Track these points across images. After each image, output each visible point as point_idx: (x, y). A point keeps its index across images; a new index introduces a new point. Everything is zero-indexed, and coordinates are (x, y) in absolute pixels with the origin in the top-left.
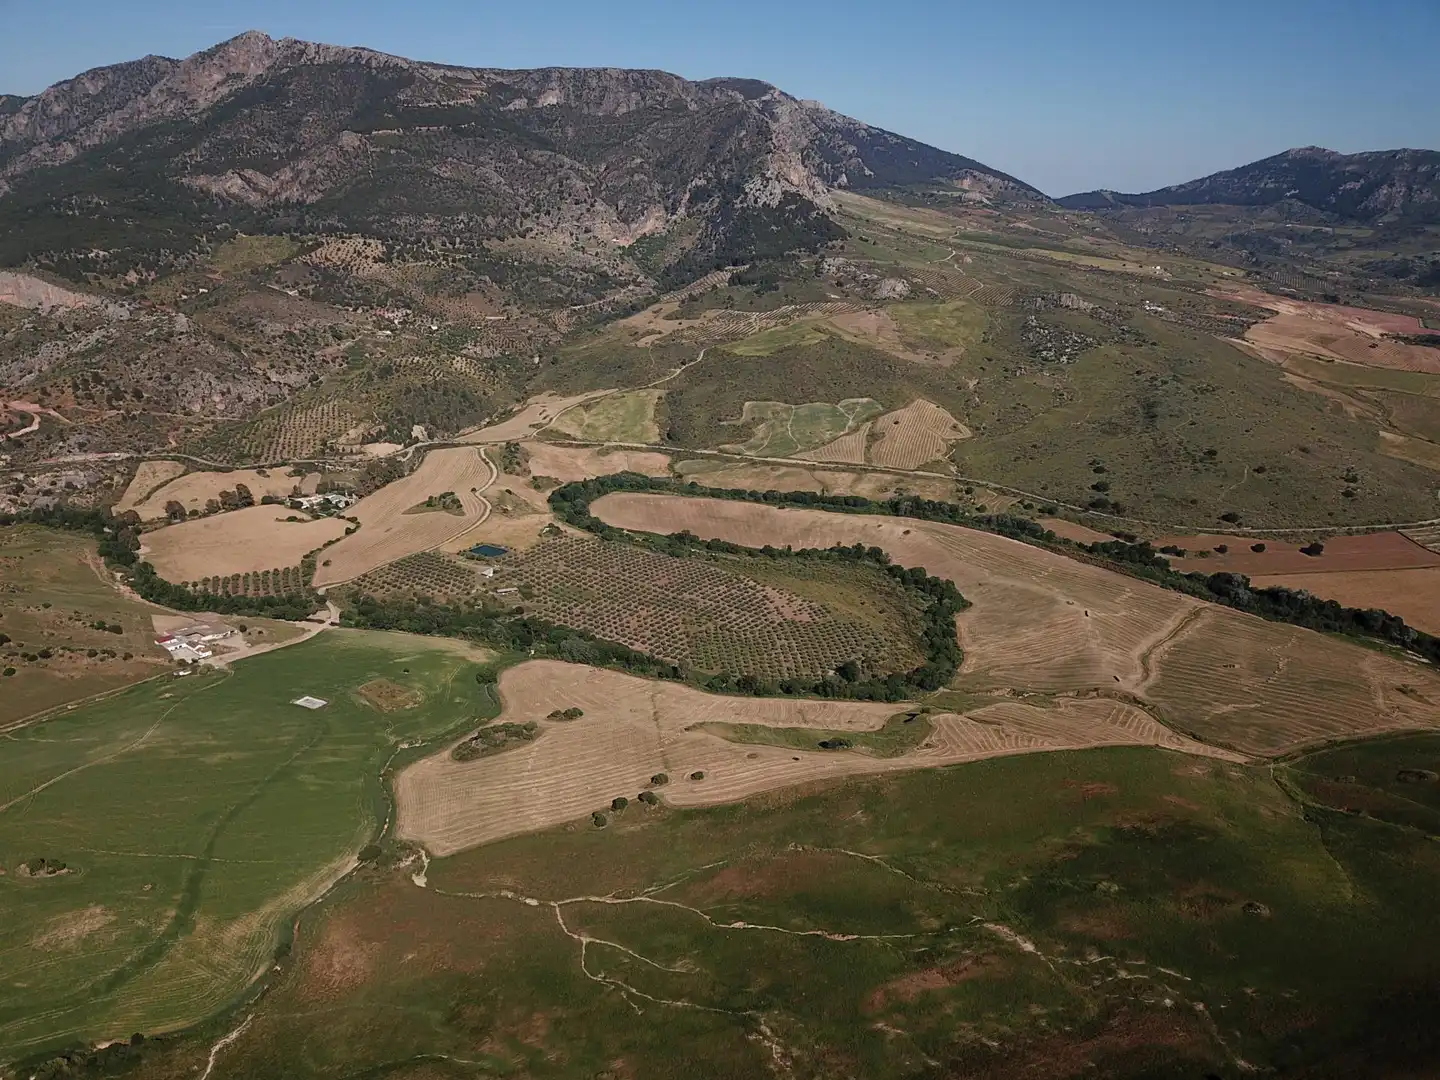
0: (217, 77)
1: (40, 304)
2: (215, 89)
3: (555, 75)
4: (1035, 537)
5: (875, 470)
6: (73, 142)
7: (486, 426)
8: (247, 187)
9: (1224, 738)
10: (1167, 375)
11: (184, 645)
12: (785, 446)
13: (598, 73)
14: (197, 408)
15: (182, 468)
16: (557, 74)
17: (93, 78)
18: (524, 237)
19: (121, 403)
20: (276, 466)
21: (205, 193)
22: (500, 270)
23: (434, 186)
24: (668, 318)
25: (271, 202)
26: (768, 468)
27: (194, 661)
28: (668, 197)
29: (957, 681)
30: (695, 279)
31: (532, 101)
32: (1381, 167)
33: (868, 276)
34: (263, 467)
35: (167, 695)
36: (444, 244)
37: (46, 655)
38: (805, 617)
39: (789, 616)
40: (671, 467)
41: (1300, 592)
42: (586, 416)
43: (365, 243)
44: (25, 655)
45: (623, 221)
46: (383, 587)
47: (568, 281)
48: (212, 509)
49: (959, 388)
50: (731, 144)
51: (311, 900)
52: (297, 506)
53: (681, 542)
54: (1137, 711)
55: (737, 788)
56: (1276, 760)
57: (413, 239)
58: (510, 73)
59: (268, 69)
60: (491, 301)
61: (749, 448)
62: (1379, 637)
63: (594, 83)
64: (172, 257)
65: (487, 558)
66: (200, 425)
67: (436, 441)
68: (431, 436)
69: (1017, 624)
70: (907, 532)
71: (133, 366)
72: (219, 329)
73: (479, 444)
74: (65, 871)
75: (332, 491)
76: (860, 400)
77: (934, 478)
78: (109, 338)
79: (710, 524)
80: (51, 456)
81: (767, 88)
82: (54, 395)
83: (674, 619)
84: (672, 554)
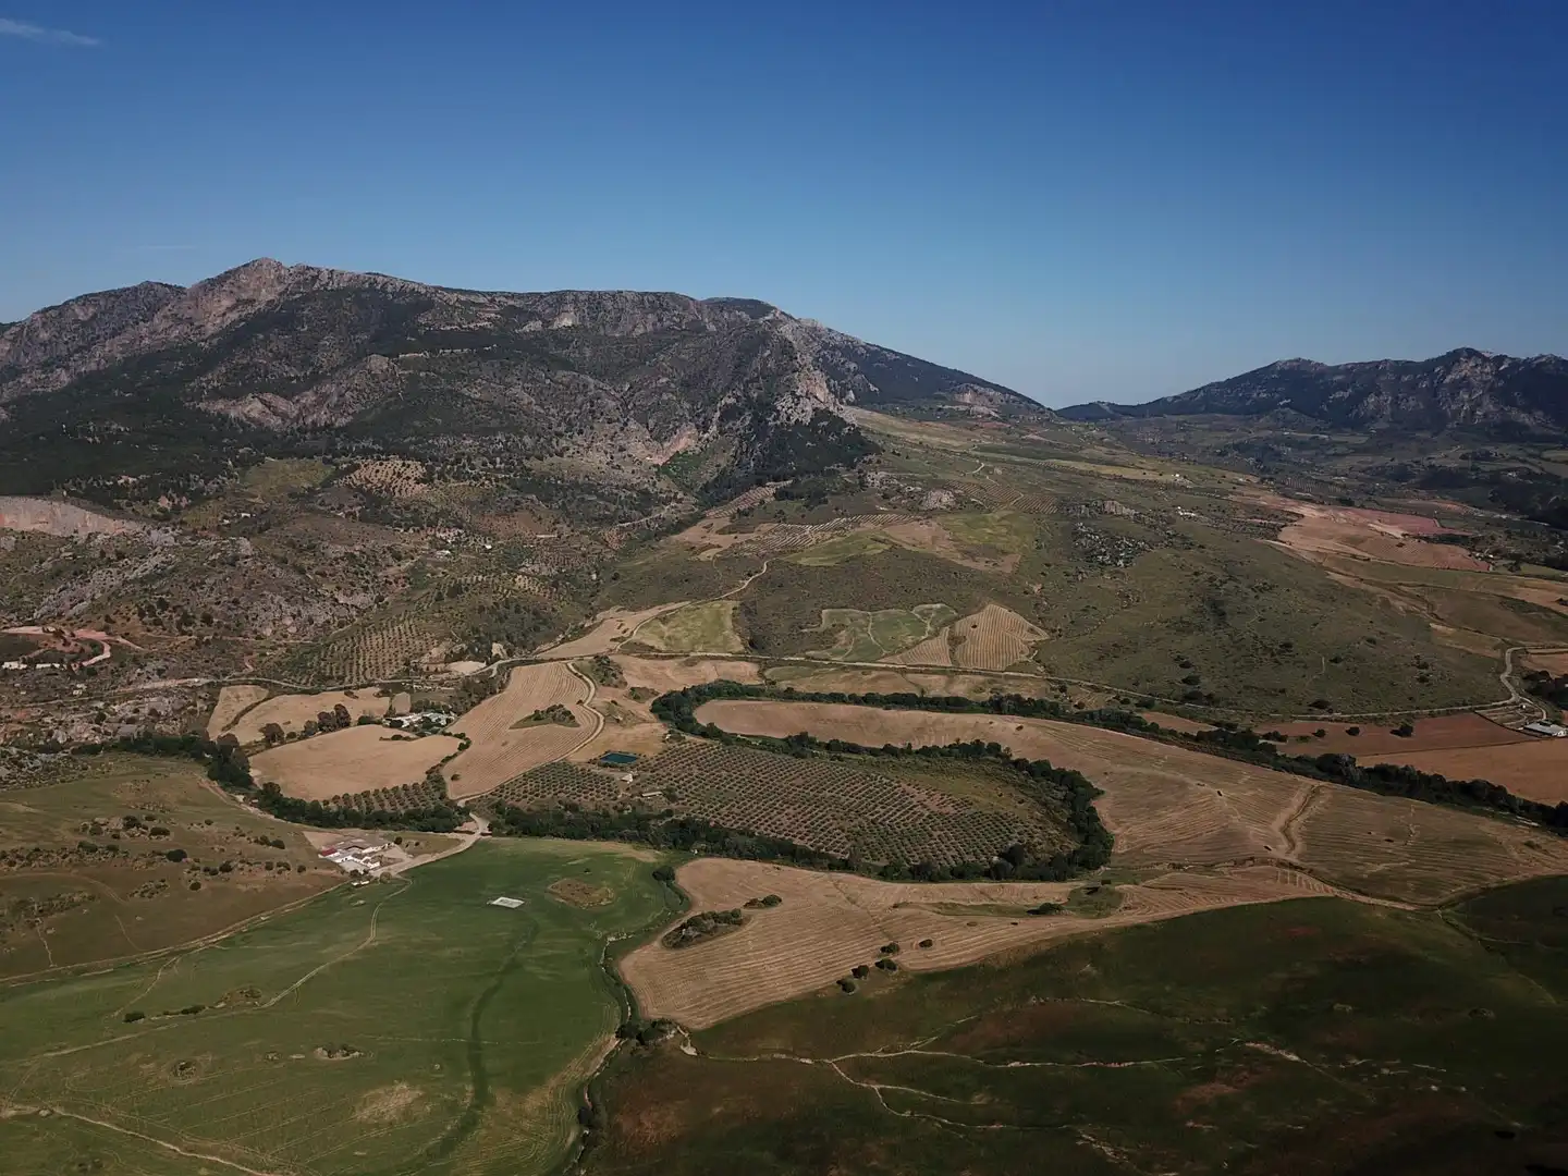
0: (226, 303)
1: (76, 532)
2: (224, 314)
3: (569, 298)
4: (1141, 729)
5: (965, 672)
6: (67, 368)
7: (562, 642)
8: (268, 411)
9: (1388, 892)
10: (1220, 575)
11: (350, 858)
12: (872, 652)
13: (614, 296)
14: (268, 632)
15: (265, 693)
16: (572, 297)
17: (84, 304)
18: (561, 455)
19: (191, 628)
20: (364, 686)
21: (223, 418)
22: (545, 488)
23: (466, 408)
24: (721, 532)
25: (295, 426)
26: (860, 672)
27: (366, 872)
28: (698, 416)
29: (1114, 861)
30: (737, 494)
31: (547, 323)
32: (1366, 377)
33: (912, 489)
34: (350, 688)
35: (362, 902)
36: (484, 464)
37: (226, 868)
38: (950, 809)
39: (936, 809)
40: (761, 674)
41: (1406, 768)
42: (664, 628)
43: (404, 465)
44: (206, 870)
45: (655, 439)
46: (526, 797)
47: (612, 498)
48: (308, 732)
49: (1026, 593)
50: (756, 364)
51: (589, 1074)
52: (398, 725)
53: (799, 745)
54: (1299, 875)
55: (968, 952)
56: (1440, 907)
57: (452, 459)
58: (520, 296)
59: (280, 294)
60: (540, 519)
61: (836, 654)
62: (1487, 806)
63: (609, 305)
64: (202, 482)
65: (621, 765)
66: (273, 649)
67: (516, 658)
68: (510, 653)
69: (1153, 807)
70: (1021, 728)
71: (199, 591)
72: (279, 552)
73: (564, 659)
74: (357, 1054)
75: (426, 709)
76: (934, 606)
77: (1026, 678)
78: (169, 563)
79: (820, 726)
80: (130, 683)
81: (767, 309)
82: (119, 622)
83: (824, 816)
84: (798, 755)
